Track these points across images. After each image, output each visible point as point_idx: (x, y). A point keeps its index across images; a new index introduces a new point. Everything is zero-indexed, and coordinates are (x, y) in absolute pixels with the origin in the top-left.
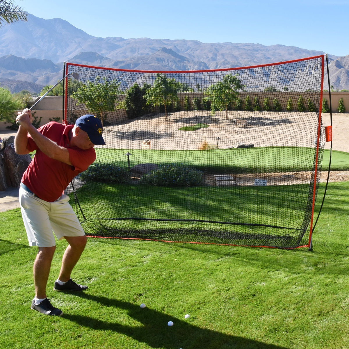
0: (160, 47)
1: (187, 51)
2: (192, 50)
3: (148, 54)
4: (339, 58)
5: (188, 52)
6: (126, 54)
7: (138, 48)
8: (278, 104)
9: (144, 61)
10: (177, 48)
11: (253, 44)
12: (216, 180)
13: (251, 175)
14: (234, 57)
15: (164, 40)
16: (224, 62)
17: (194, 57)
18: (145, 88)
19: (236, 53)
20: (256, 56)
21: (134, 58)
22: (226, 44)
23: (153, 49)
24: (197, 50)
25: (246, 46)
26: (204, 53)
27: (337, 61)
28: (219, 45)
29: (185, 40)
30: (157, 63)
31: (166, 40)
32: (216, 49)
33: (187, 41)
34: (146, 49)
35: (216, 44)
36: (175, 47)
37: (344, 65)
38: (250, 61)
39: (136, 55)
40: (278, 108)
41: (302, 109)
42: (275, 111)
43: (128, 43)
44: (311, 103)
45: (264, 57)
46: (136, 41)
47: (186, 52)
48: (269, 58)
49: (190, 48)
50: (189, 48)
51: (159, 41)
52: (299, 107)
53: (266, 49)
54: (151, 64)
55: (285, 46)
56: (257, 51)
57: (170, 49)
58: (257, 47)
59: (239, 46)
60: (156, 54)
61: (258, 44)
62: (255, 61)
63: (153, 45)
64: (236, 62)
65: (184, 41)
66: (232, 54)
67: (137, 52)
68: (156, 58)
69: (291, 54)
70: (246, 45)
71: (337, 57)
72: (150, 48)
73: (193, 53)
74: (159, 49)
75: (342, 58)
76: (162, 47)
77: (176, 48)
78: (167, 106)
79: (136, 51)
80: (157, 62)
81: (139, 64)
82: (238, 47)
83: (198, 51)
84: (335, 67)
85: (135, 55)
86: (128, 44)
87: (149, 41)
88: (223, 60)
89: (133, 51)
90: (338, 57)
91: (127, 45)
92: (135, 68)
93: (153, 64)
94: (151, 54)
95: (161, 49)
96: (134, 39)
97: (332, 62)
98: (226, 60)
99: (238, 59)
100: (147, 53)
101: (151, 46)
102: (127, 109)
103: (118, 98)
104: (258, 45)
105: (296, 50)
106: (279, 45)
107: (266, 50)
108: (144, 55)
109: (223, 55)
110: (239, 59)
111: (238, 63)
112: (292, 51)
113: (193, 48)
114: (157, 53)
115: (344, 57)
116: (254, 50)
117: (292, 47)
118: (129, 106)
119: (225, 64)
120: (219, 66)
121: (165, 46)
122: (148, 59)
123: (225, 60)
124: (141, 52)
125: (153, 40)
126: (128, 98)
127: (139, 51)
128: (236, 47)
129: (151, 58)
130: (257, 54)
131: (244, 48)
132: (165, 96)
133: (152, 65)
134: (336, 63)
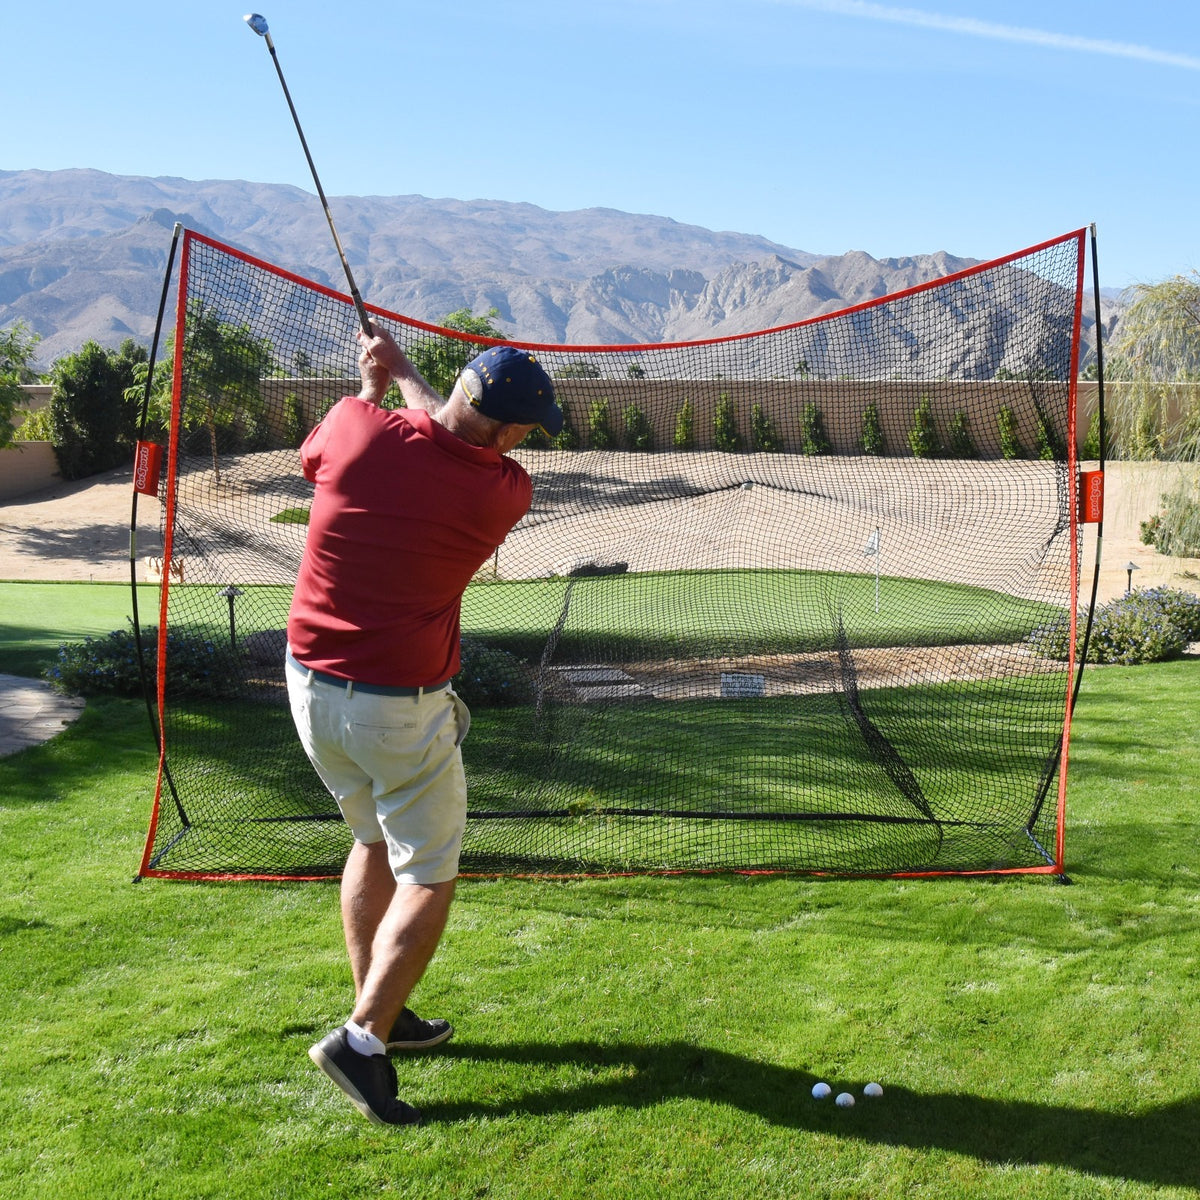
0: (148, 208)
1: (251, 223)
2: (271, 222)
3: (96, 233)
4: (824, 262)
5: (257, 227)
6: (12, 230)
7: (60, 210)
8: (641, 424)
9: (83, 258)
10: (215, 211)
11: (506, 205)
12: (567, 684)
13: (681, 666)
14: (435, 251)
15: (160, 179)
16: (397, 269)
17: (280, 248)
18: (131, 360)
19: (442, 237)
20: (515, 248)
21: (42, 245)
22: (403, 201)
23: (119, 214)
24: (291, 223)
25: (478, 209)
26: (320, 235)
27: (814, 271)
28: (376, 203)
29: (245, 183)
30: (136, 268)
31: (168, 180)
32: (363, 218)
33: (254, 186)
34: (89, 212)
35: (364, 199)
36: (206, 206)
37: (842, 287)
38: (494, 268)
39: (52, 235)
40: (642, 438)
41: (729, 441)
42: (633, 448)
43: (16, 186)
44: (762, 420)
45: (547, 253)
46: (49, 181)
47: (247, 230)
48: (565, 258)
49: (265, 212)
50: (259, 213)
51: (142, 185)
52: (721, 434)
53: (555, 222)
54: (110, 273)
55: (623, 215)
56: (520, 229)
57: (186, 215)
58: (521, 214)
59: (451, 209)
60: (132, 232)
61: (525, 204)
62: (512, 266)
63: (119, 199)
64: (444, 270)
65: (242, 186)
66: (424, 240)
67: (54, 222)
68: (131, 249)
69: (647, 244)
70: (477, 206)
71: (813, 257)
72: (108, 210)
73: (278, 233)
74: (140, 213)
75: (833, 261)
76: (156, 205)
77: (210, 211)
78: (219, 429)
79: (51, 220)
80: (132, 264)
81: (64, 270)
82: (449, 213)
83: (293, 226)
84: (808, 293)
85: (46, 234)
86: (20, 190)
87: (101, 182)
88: (391, 263)
89: (38, 217)
90: (821, 258)
91: (12, 195)
92: (46, 285)
93: (120, 272)
94: (111, 231)
95: (151, 214)
96: (43, 172)
97: (797, 274)
98: (403, 262)
99: (450, 259)
100: (92, 229)
101: (108, 203)
102: (57, 441)
103: (28, 397)
104: (525, 206)
105: (664, 230)
106: (601, 210)
107: (555, 227)
108: (83, 237)
109: (391, 242)
110: (455, 260)
111: (450, 272)
112: (651, 232)
113: (276, 215)
114: (137, 230)
115: (841, 259)
116: (507, 224)
117: (651, 217)
118: (64, 429)
119: (400, 277)
120: (376, 285)
121: (168, 204)
122: (97, 253)
123: (399, 262)
124: (70, 222)
125: (119, 179)
126: (59, 400)
127: (61, 221)
128: (441, 213)
129: (109, 248)
130: (520, 241)
131: (472, 216)
132: (215, 393)
133: (115, 277)
134: (811, 279)
